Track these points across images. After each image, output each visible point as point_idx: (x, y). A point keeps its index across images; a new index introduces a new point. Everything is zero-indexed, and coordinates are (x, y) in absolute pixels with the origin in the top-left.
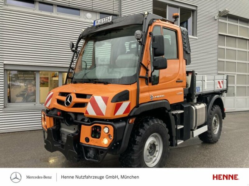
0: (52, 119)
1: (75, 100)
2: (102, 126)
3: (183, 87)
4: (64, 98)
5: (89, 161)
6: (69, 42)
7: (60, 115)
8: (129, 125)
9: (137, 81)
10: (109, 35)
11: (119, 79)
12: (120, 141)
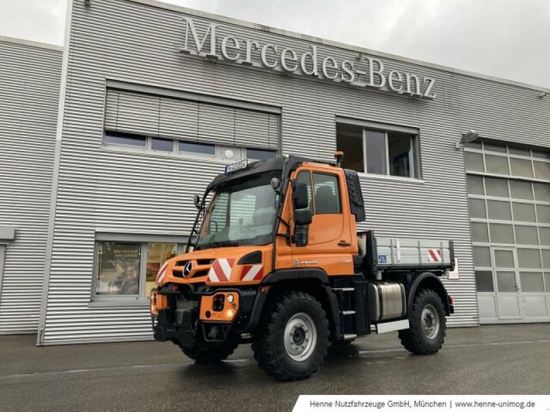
0: (165, 298)
1: (196, 267)
2: (225, 294)
3: (351, 253)
4: (182, 268)
5: (209, 342)
6: (193, 196)
7: (176, 290)
8: (261, 295)
9: (273, 242)
10: (244, 184)
11: (253, 239)
12: (249, 314)
